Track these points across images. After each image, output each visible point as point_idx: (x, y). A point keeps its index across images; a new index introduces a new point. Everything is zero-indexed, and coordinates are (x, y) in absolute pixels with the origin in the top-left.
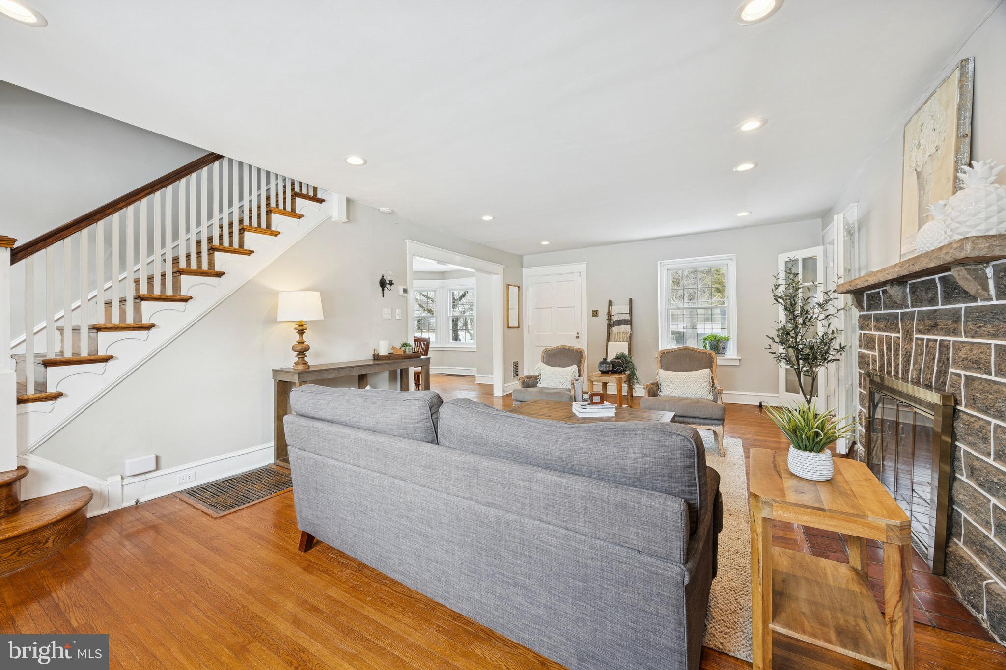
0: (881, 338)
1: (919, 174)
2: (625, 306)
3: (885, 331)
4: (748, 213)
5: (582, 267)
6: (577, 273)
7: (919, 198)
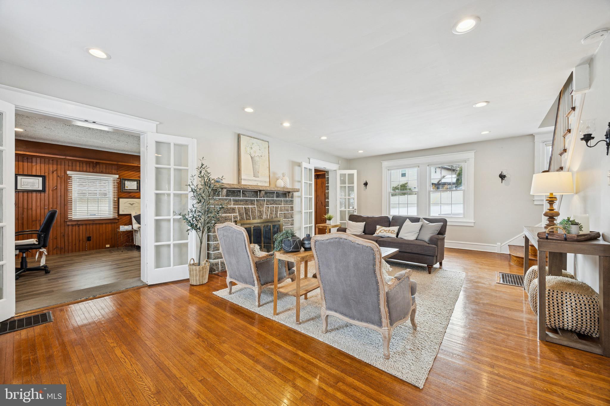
0: (239, 208)
1: (252, 158)
7: (253, 165)
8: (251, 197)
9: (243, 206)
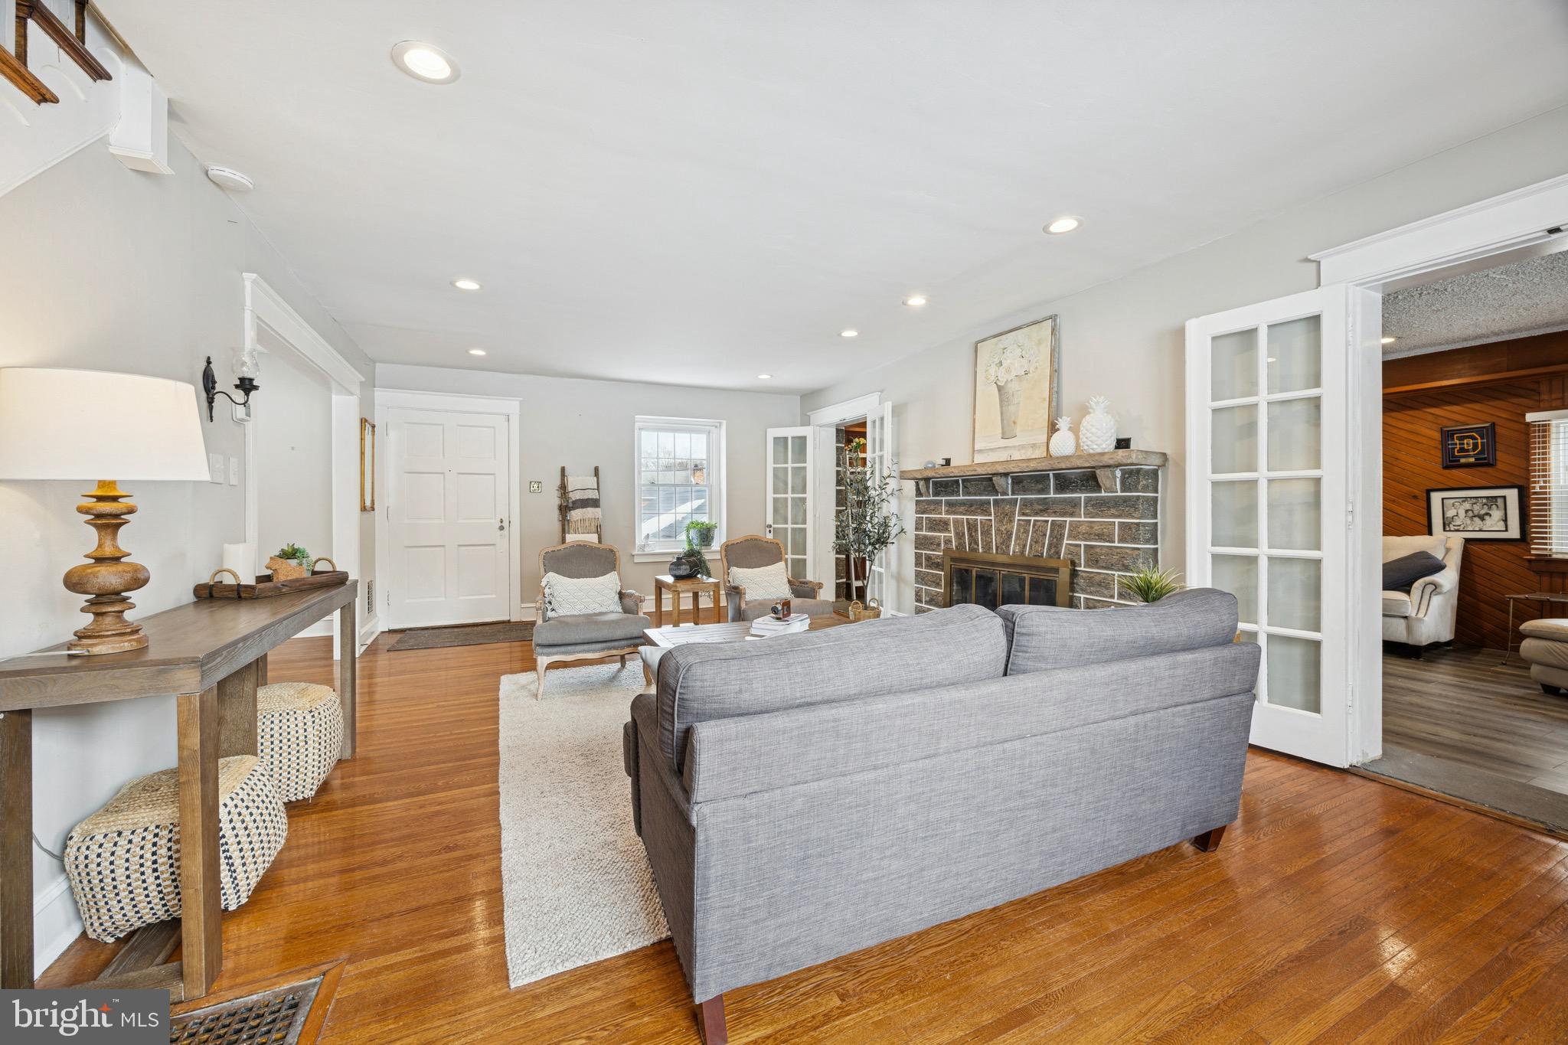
0: (956, 521)
1: (1000, 388)
2: (589, 478)
3: (964, 514)
4: (769, 377)
5: (513, 406)
6: (503, 414)
7: (1001, 407)
8: (980, 495)
9: (965, 517)
